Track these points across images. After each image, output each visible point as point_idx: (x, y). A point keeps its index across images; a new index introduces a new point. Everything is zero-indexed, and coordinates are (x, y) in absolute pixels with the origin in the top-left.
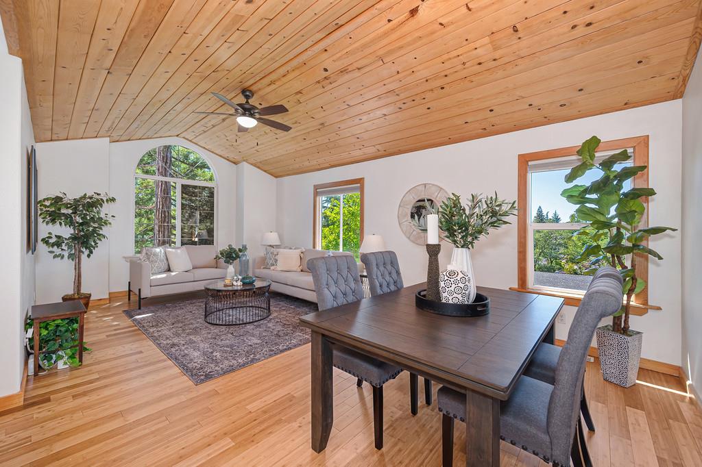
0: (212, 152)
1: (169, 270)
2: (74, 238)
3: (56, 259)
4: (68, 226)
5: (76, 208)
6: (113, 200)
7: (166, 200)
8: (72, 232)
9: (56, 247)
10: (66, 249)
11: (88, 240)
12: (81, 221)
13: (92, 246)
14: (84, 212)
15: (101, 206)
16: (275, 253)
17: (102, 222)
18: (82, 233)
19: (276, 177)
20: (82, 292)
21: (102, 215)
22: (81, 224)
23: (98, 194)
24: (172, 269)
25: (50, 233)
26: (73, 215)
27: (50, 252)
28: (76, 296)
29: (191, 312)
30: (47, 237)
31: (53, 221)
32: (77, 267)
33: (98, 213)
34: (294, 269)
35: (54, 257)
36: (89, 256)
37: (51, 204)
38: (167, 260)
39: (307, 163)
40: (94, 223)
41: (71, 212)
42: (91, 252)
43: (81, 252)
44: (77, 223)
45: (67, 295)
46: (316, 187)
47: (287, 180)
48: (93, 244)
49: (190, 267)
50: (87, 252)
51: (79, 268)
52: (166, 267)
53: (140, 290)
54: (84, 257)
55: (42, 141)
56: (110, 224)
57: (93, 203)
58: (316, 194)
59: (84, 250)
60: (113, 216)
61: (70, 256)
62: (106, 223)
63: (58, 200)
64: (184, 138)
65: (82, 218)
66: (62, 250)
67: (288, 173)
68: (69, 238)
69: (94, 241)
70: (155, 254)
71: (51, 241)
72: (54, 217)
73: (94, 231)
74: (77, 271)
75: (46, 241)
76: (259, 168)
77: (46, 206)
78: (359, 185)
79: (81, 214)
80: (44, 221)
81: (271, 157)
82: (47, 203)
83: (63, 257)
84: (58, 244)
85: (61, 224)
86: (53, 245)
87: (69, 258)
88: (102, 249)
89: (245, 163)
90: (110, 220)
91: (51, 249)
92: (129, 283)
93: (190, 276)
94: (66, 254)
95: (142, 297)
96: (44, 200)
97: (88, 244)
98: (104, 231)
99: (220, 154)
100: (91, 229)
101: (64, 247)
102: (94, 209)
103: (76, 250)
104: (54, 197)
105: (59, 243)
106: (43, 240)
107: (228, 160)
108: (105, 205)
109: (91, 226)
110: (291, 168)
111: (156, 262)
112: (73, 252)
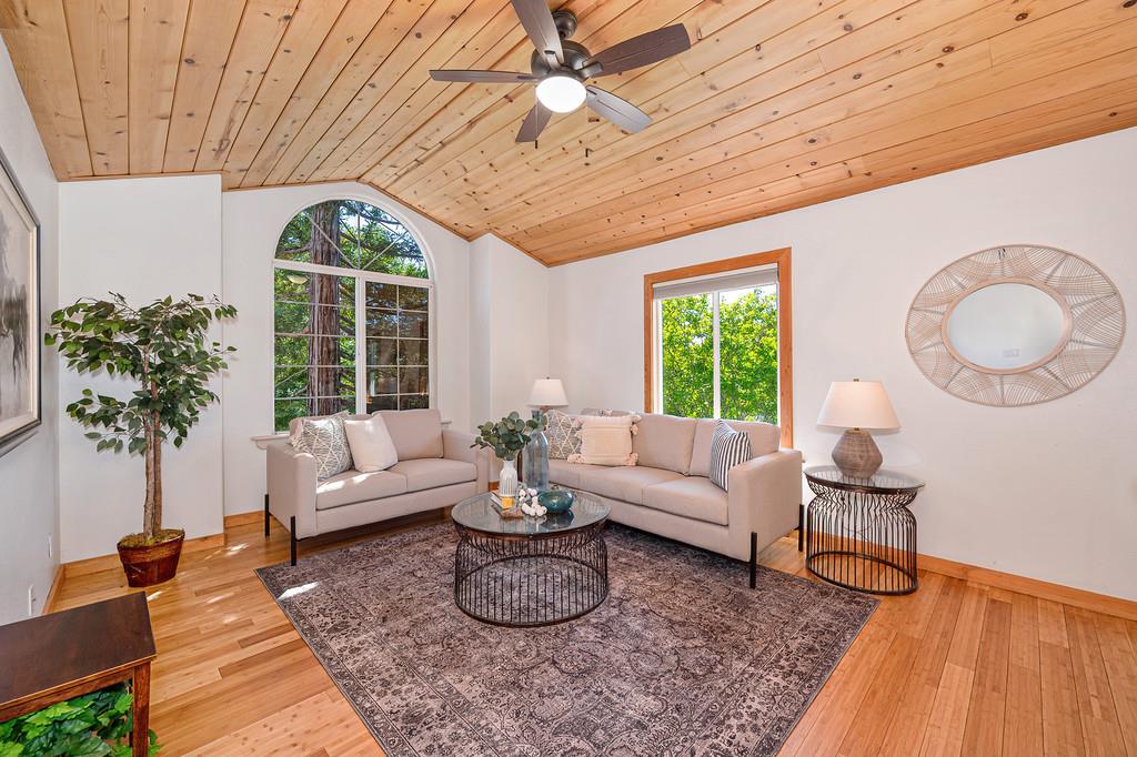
0: (425, 215)
1: (352, 467)
2: (144, 401)
3: (104, 452)
4: (128, 373)
5: (147, 330)
6: (231, 311)
7: (330, 319)
8: (138, 386)
9: (101, 425)
10: (127, 428)
11: (175, 407)
12: (158, 361)
13: (185, 419)
14: (167, 340)
15: (204, 323)
16: (574, 425)
17: (209, 364)
18: (162, 390)
19: (549, 265)
20: (164, 526)
21: (207, 347)
22: (160, 369)
23: (198, 299)
24: (357, 467)
25: (87, 392)
26: (141, 348)
27: (91, 436)
28: (150, 541)
29: (413, 573)
30: (81, 402)
31: (93, 362)
32: (151, 470)
33: (197, 341)
34: (622, 460)
35: (100, 448)
36: (178, 443)
37: (87, 321)
38: (348, 445)
39: (635, 227)
40: (189, 363)
41: (135, 339)
42: (184, 433)
43: (158, 433)
44: (150, 365)
45: (129, 538)
46: (651, 280)
47: (573, 269)
48: (187, 414)
49: (393, 459)
50: (172, 434)
51: (157, 472)
52: (347, 462)
53: (293, 519)
54: (167, 447)
55: (70, 179)
56: (225, 366)
57: (186, 321)
58: (650, 295)
59: (166, 429)
60: (232, 349)
61: (137, 444)
62: (216, 365)
63: (102, 311)
64: (370, 184)
65: (162, 355)
66: (118, 429)
67: (581, 253)
68: (132, 403)
69: (190, 409)
70: (323, 435)
71: (91, 410)
72: (94, 353)
73: (189, 384)
74: (152, 481)
75: (76, 411)
76: (517, 245)
77: (76, 327)
78: (775, 265)
79: (159, 345)
80: (71, 363)
81: (556, 216)
82: (79, 318)
83: (119, 447)
84: (106, 418)
85: (110, 368)
86: (95, 419)
87: (131, 450)
88: (208, 425)
89: (490, 236)
90: (225, 358)
91: (91, 429)
92: (267, 497)
93: (396, 481)
94: (126, 440)
95: (298, 537)
96: (71, 311)
97: (175, 415)
98: (212, 383)
99: (441, 218)
100: (182, 379)
101: (120, 424)
102: (189, 331)
103: (147, 430)
104: (93, 303)
105: (109, 413)
106: (71, 408)
107: (455, 231)
108: (214, 324)
109: (183, 373)
110: (590, 240)
111: (326, 451)
112: (141, 434)
